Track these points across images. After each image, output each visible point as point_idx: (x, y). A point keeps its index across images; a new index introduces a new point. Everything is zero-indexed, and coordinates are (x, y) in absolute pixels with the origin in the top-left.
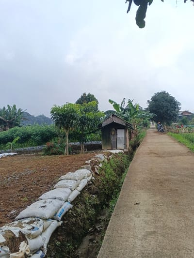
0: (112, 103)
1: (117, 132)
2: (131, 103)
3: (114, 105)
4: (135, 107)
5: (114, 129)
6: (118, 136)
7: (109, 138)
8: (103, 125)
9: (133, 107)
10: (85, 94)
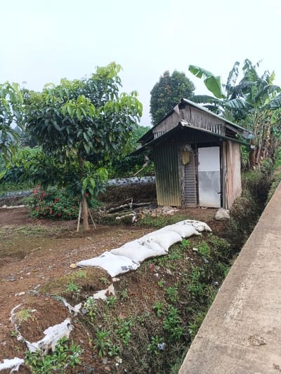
0: (200, 76)
1: (196, 157)
2: (253, 71)
3: (206, 81)
4: (264, 79)
5: (188, 148)
6: (201, 168)
7: (175, 173)
8: (156, 137)
9: (259, 82)
10: (166, 74)
